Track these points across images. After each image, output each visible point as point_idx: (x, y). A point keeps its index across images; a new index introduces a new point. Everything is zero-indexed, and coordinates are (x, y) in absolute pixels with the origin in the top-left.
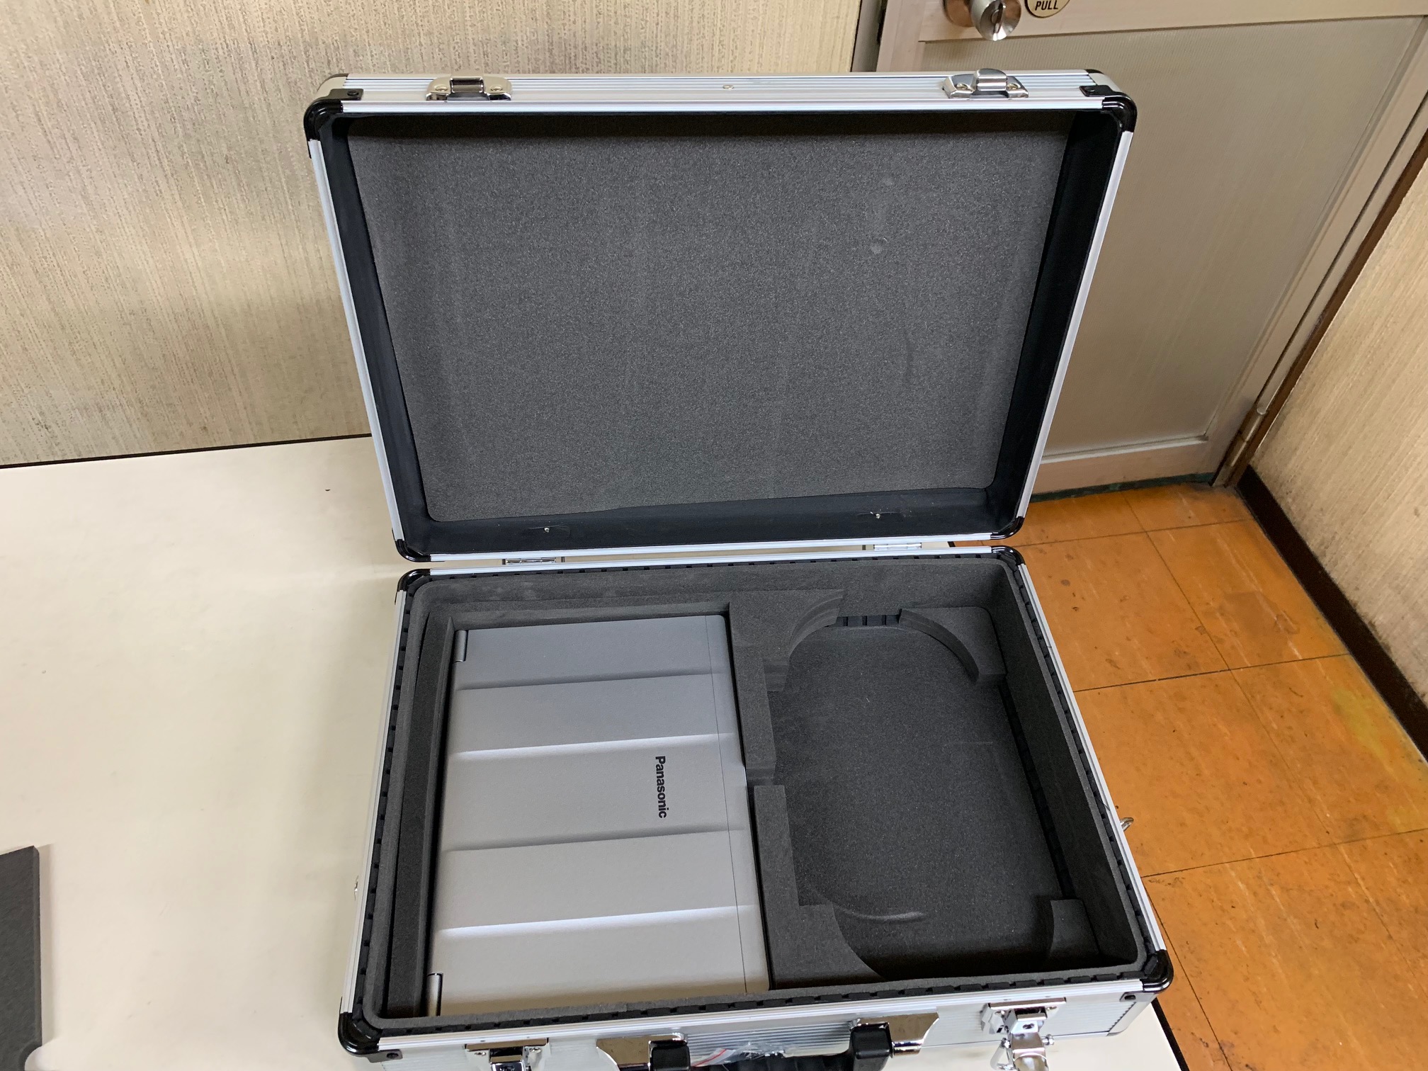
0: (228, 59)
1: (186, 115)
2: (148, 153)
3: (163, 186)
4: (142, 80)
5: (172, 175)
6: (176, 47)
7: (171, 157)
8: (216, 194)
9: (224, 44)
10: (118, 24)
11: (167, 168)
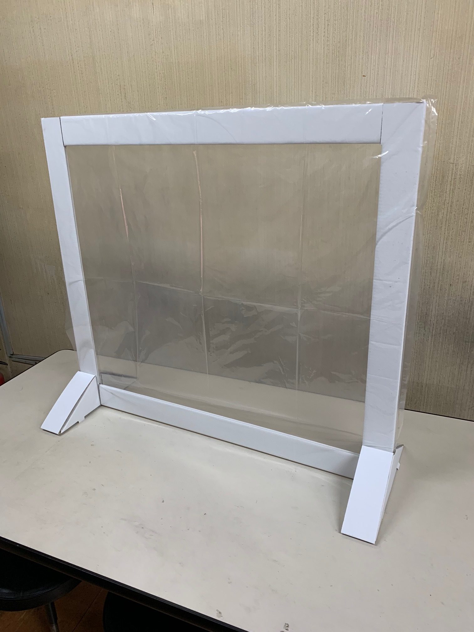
0: (468, 304)
1: (447, 318)
2: (430, 328)
3: (430, 338)
4: (439, 307)
5: (434, 335)
6: (453, 299)
7: (437, 330)
8: (445, 343)
9: (469, 299)
10: (439, 291)
11: (434, 333)
